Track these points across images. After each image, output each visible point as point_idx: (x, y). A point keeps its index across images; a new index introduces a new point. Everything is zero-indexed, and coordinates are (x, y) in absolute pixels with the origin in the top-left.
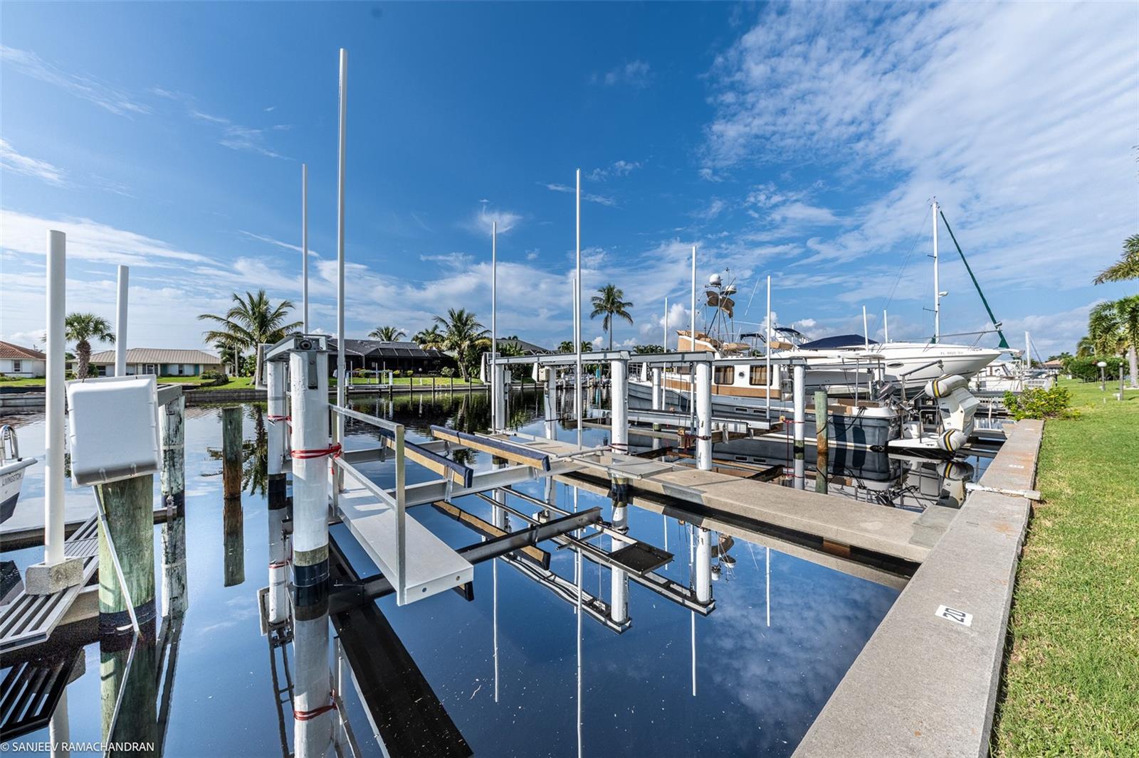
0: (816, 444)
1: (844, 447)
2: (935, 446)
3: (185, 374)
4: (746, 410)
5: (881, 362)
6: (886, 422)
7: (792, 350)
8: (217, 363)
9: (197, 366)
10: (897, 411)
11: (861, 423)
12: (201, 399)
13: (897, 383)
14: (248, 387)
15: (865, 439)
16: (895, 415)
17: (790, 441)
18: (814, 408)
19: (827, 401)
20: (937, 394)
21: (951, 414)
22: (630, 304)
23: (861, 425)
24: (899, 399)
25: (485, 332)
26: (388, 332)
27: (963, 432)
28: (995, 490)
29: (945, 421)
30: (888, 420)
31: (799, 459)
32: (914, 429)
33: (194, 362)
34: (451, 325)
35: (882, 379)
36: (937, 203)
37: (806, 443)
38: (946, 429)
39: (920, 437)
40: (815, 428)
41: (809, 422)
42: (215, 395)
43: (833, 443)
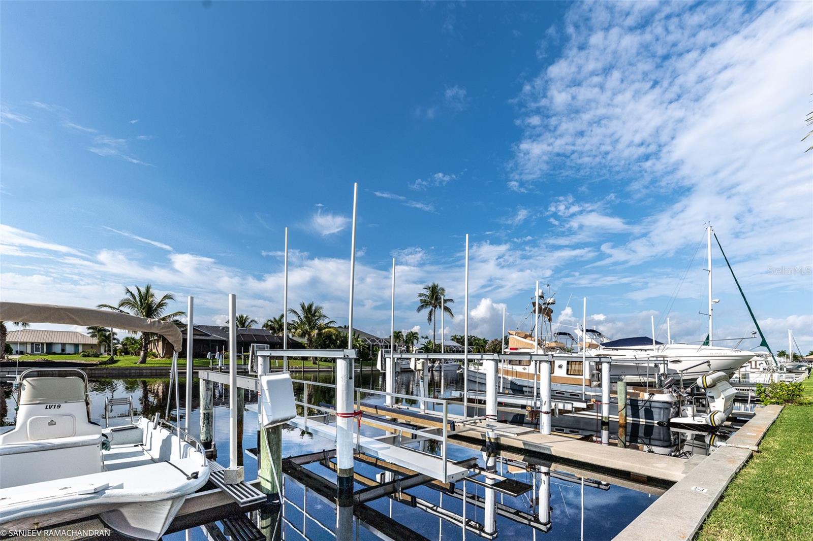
0: (618, 420)
1: (638, 423)
2: (704, 423)
3: (67, 352)
4: (564, 394)
5: (665, 359)
6: (669, 405)
7: (598, 349)
8: (94, 343)
9: (76, 345)
10: (677, 397)
11: (650, 405)
12: (100, 375)
13: (677, 375)
14: (136, 365)
15: (653, 416)
16: (675, 399)
17: (599, 418)
18: (617, 394)
19: (626, 389)
20: (705, 386)
21: (715, 400)
22: (451, 300)
23: (650, 407)
24: (678, 388)
25: (331, 322)
26: (243, 319)
27: (724, 413)
28: (733, 446)
29: (711, 405)
30: (671, 403)
31: (605, 430)
32: (689, 410)
33: (75, 342)
34: (302, 316)
35: (666, 372)
36: (711, 227)
37: (610, 419)
38: (711, 410)
39: (694, 416)
40: (618, 408)
41: (613, 404)
42: (111, 372)
43: (630, 419)
